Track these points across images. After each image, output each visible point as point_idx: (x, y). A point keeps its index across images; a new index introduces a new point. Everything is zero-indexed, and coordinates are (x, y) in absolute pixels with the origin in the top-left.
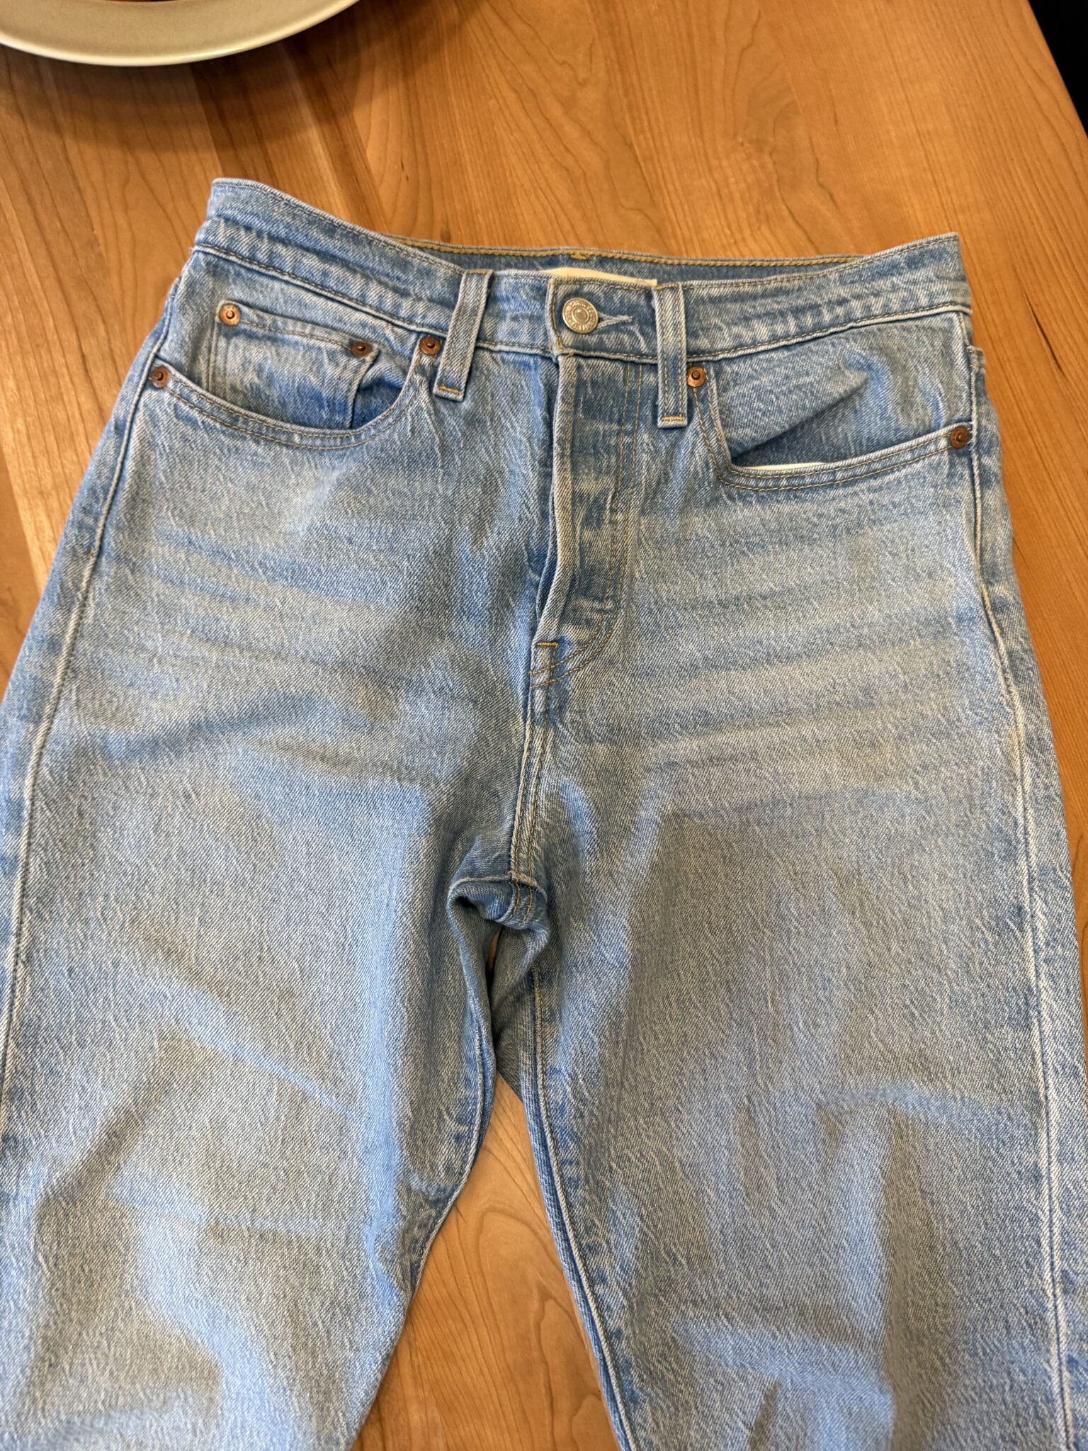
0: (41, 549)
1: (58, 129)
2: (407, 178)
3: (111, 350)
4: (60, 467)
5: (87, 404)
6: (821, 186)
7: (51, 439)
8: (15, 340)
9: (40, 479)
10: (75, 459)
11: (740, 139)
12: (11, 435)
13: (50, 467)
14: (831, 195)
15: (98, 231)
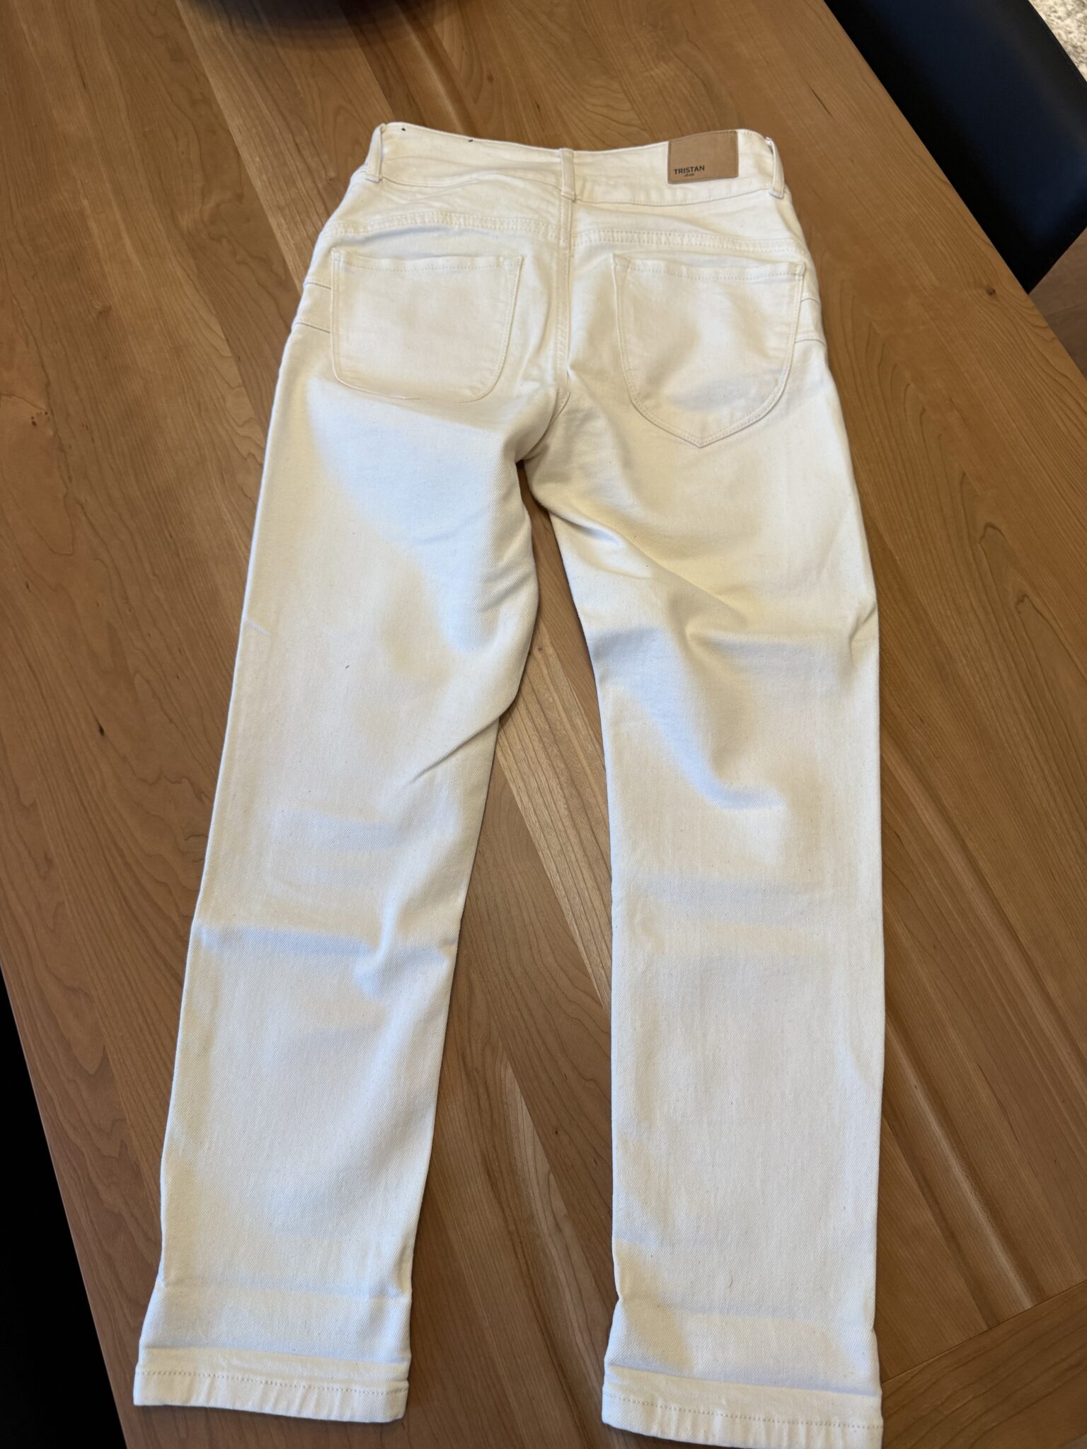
0: (281, 234)
1: (273, 43)
2: (466, 53)
3: (312, 141)
4: (289, 195)
5: (301, 166)
6: (690, 42)
7: (282, 183)
8: (258, 140)
9: (277, 201)
10: (297, 191)
11: (644, 24)
12: (260, 184)
13: (283, 195)
14: (696, 45)
15: (299, 88)
